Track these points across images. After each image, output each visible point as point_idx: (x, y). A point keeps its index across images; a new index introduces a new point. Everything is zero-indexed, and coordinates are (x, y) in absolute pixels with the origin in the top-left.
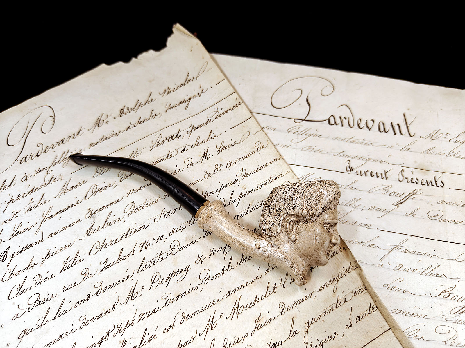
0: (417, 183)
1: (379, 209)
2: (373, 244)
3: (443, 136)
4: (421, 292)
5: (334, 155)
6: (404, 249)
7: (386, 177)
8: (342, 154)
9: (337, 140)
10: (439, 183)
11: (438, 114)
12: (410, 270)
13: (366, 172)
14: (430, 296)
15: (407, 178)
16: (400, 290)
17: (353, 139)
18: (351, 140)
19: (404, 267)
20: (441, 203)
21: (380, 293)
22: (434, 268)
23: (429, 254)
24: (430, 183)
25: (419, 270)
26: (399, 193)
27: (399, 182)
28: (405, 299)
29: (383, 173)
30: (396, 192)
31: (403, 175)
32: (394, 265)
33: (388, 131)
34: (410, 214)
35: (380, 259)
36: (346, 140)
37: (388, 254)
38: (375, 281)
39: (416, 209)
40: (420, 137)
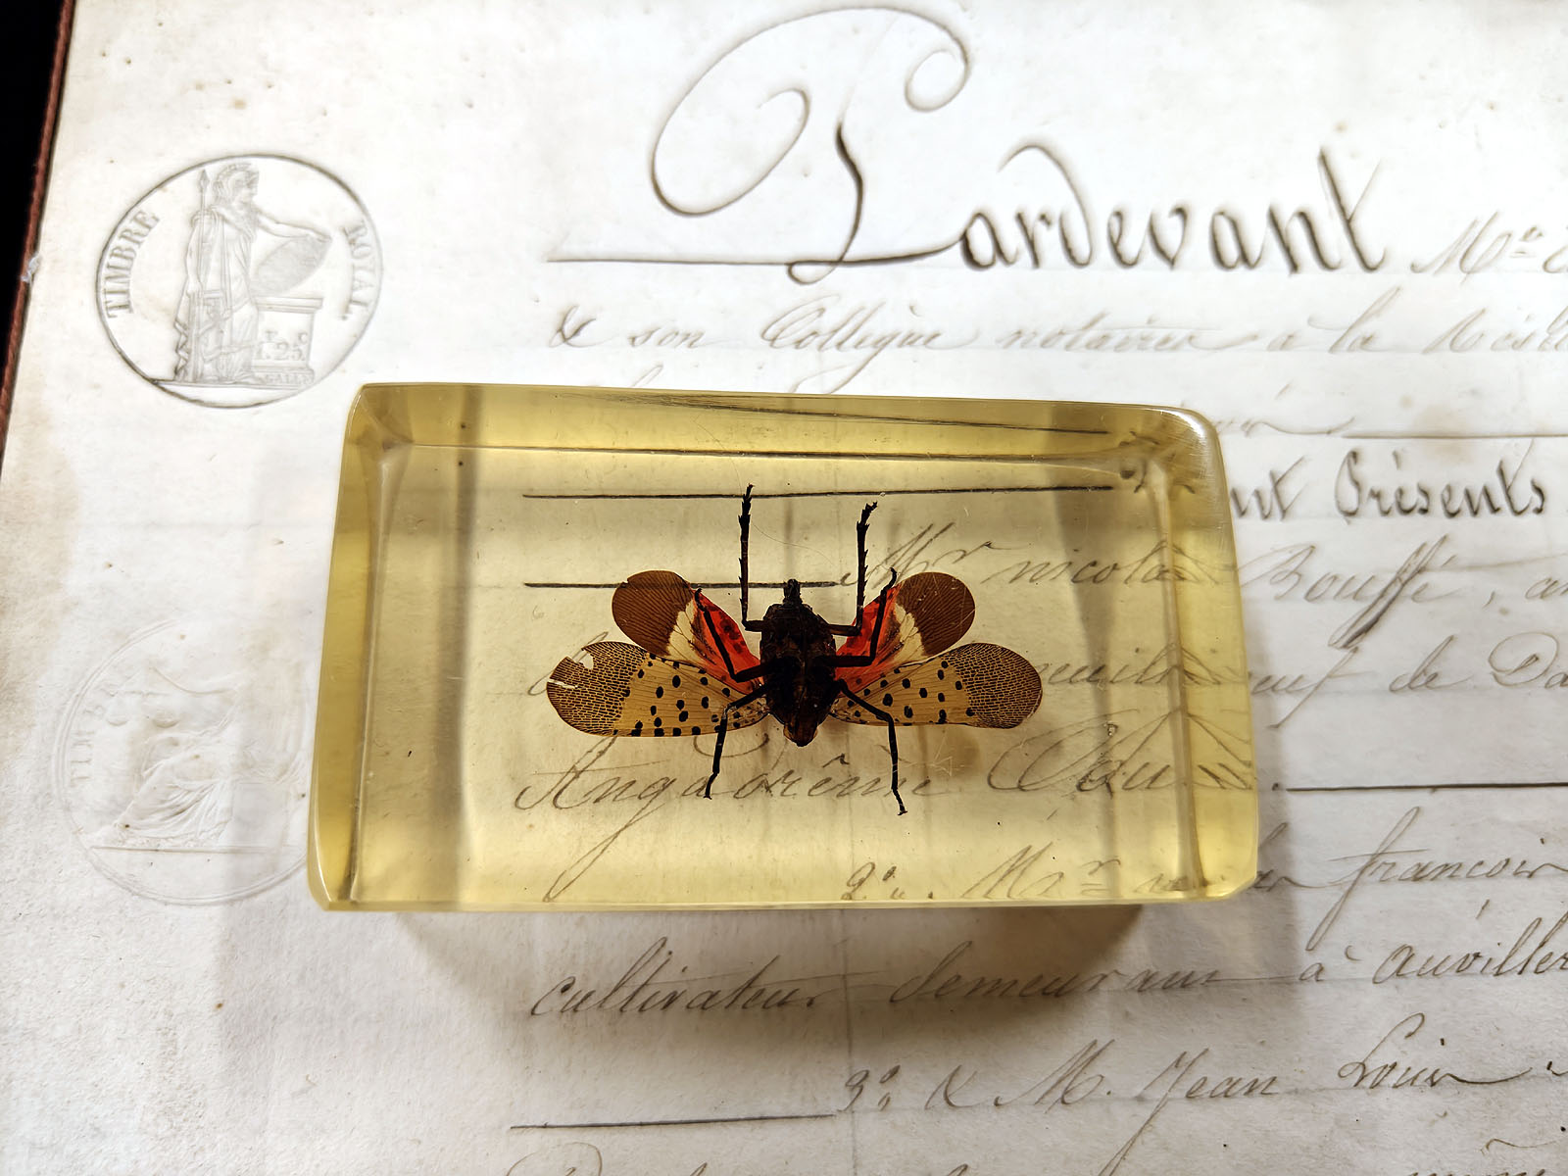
0: (1424, 511)
1: (1271, 683)
2: (1265, 871)
3: (1516, 244)
4: (1510, 1065)
6: (1407, 865)
7: (1281, 506)
9: (1022, 346)
10: (1524, 495)
11: (1477, 134)
12: (1449, 963)
14: (1549, 1073)
15: (1377, 495)
16: (1415, 1078)
17: (1099, 325)
18: (1092, 334)
19: (1421, 956)
20: (1543, 595)
21: (1327, 1112)
22: (1550, 929)
23: (1522, 860)
24: (1481, 503)
25: (1486, 955)
26: (1353, 578)
27: (1345, 522)
28: (1441, 1114)
29: (1267, 486)
30: (1335, 578)
31: (1359, 478)
32: (1373, 959)
33: (1259, 259)
34: (1415, 678)
35: (1303, 943)
36: (1067, 338)
37: (1338, 907)
38: (1300, 1060)
39: (1435, 647)
40: (1413, 268)
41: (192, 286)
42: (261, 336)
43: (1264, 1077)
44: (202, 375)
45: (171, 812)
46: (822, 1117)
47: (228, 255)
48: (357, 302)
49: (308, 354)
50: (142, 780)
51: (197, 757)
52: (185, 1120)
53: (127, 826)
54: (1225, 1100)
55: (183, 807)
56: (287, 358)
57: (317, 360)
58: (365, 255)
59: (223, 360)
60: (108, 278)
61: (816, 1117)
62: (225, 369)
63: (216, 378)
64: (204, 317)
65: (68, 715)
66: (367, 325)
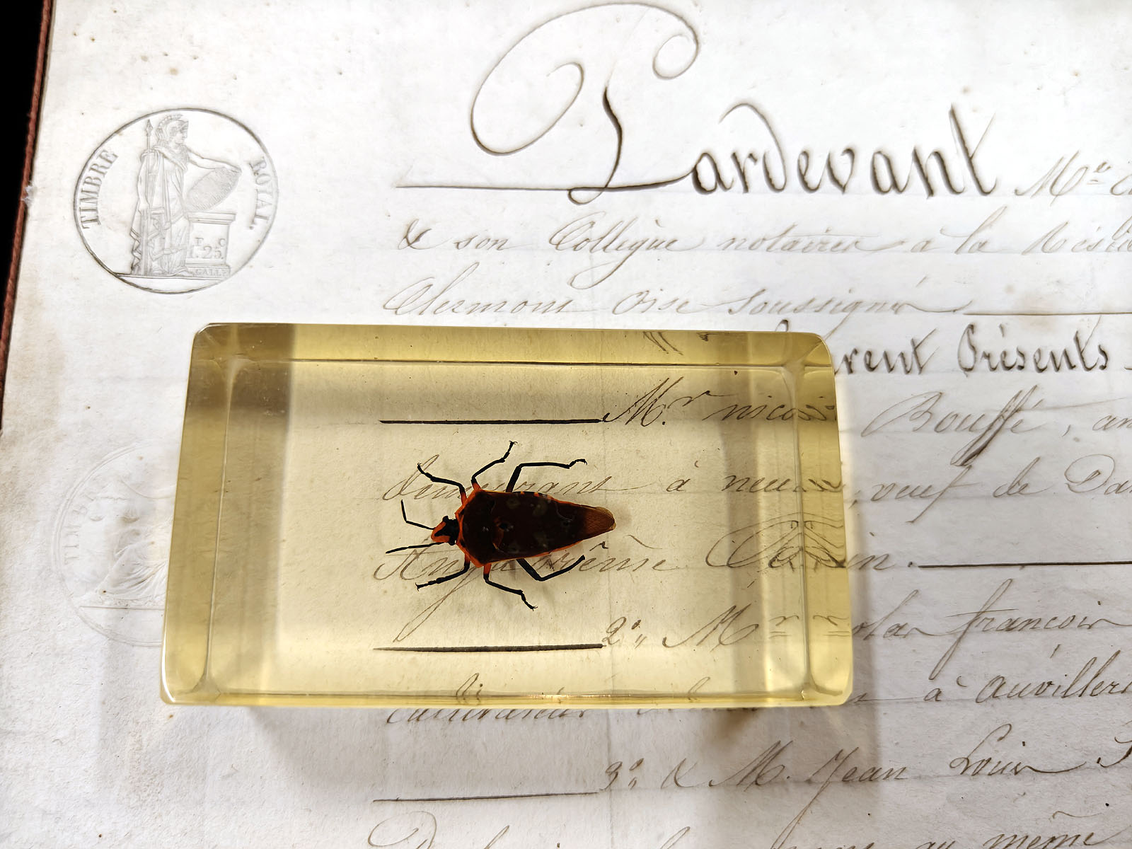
0: (1021, 368)
1: (908, 491)
2: (902, 624)
3: (1091, 175)
4: (1072, 759)
5: (730, 311)
6: (1002, 620)
7: (919, 364)
8: (759, 300)
9: (736, 249)
10: (1093, 356)
11: (1064, 93)
12: (1030, 689)
13: (849, 357)
14: (1099, 765)
15: (988, 356)
16: (1004, 769)
17: (789, 234)
18: (785, 240)
19: (1011, 683)
20: (1105, 428)
21: (941, 792)
22: (1102, 665)
23: (1084, 617)
24: (1063, 362)
25: (1056, 683)
26: (969, 416)
27: (963, 374)
28: (1022, 794)
29: (909, 351)
30: (957, 415)
31: (974, 344)
32: (976, 685)
33: (907, 184)
34: (1011, 488)
35: (928, 675)
36: (767, 243)
37: (953, 649)
38: (923, 756)
39: (1028, 464)
40: (1016, 191)
41: (143, 205)
42: (192, 241)
43: (897, 768)
44: (151, 269)
45: (135, 581)
46: (589, 794)
47: (168, 182)
48: (261, 217)
49: (226, 256)
50: (116, 560)
51: (153, 543)
52: (149, 795)
53: (105, 592)
54: (869, 783)
55: (143, 578)
56: (211, 258)
57: (233, 259)
58: (267, 182)
59: (165, 259)
60: (82, 200)
61: (586, 794)
62: (167, 267)
63: (161, 272)
64: (151, 228)
65: (62, 514)
66: (267, 232)
